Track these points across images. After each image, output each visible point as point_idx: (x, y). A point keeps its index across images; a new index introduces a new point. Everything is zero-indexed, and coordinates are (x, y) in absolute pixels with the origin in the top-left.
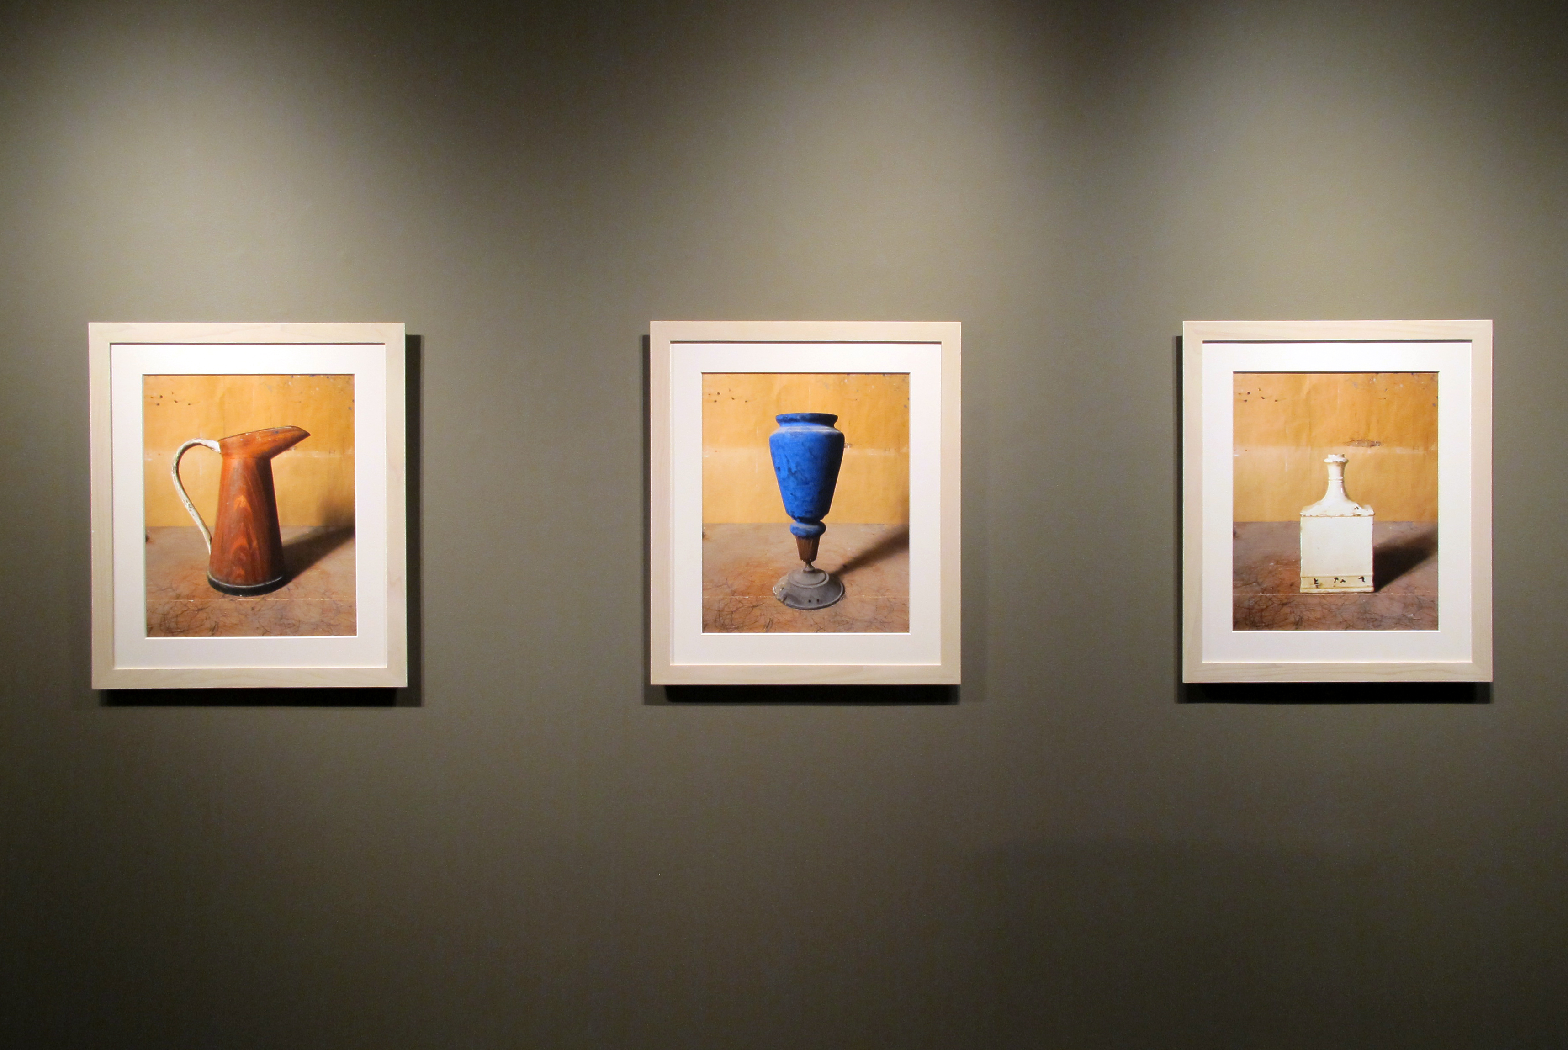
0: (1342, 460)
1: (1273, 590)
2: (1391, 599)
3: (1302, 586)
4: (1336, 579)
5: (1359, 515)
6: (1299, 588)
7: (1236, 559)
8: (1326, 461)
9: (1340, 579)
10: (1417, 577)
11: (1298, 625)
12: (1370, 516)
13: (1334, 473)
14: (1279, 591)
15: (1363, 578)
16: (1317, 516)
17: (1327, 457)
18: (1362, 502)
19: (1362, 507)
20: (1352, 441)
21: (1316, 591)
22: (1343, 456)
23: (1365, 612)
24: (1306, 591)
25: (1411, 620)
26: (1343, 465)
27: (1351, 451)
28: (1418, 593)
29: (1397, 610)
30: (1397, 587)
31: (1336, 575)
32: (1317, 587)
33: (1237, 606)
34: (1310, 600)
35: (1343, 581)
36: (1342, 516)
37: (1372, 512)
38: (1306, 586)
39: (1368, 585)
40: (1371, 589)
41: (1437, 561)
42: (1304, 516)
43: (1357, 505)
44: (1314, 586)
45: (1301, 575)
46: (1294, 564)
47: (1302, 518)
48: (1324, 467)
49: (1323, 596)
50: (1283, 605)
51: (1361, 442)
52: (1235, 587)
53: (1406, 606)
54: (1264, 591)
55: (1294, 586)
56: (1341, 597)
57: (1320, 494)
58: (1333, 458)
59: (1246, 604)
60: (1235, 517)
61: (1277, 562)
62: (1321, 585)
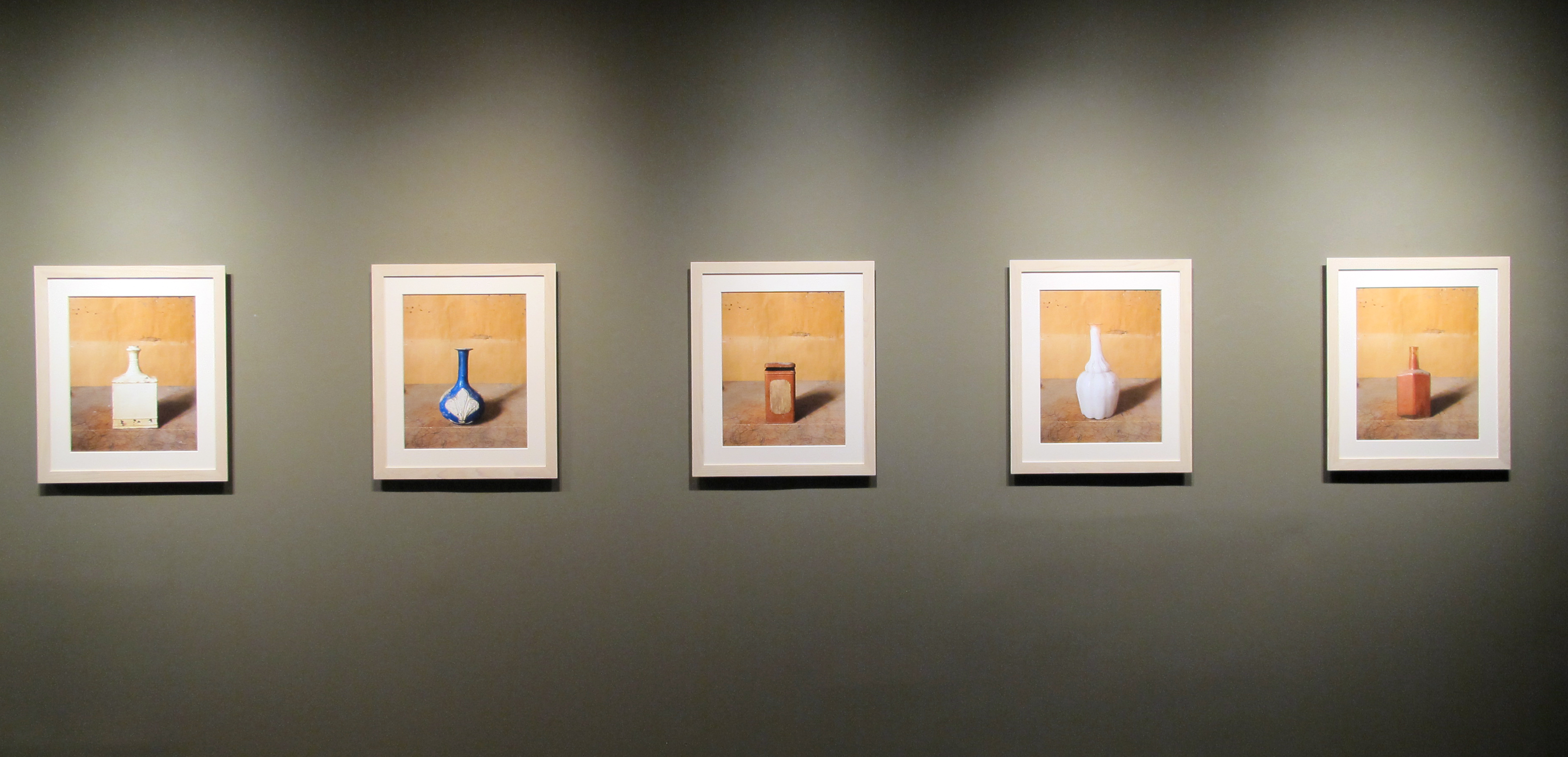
0: (138, 349)
1: (96, 427)
2: (169, 432)
3: (114, 425)
4: (135, 420)
5: (148, 382)
6: (111, 426)
7: (73, 408)
8: (128, 350)
9: (137, 421)
10: (183, 419)
11: (111, 448)
12: (155, 382)
13: (133, 357)
14: (99, 428)
15: (151, 420)
16: (122, 383)
17: (128, 348)
18: (150, 374)
19: (151, 377)
20: (143, 338)
21: (122, 428)
22: (138, 347)
23: (153, 440)
24: (116, 428)
25: (181, 445)
26: (138, 352)
27: (143, 344)
28: (184, 428)
29: (172, 438)
30: (172, 425)
31: (135, 418)
32: (123, 426)
33: (74, 437)
34: (119, 433)
35: (139, 422)
36: (138, 383)
37: (156, 380)
38: (116, 425)
39: (155, 424)
40: (157, 426)
41: (196, 409)
42: (115, 383)
43: (147, 376)
44: (121, 425)
45: (113, 418)
46: (109, 411)
47: (113, 384)
48: (126, 354)
49: (127, 431)
50: (102, 436)
51: (149, 338)
52: (72, 425)
53: (178, 436)
54: (90, 428)
55: (109, 425)
56: (137, 431)
57: (124, 370)
58: (132, 348)
59: (79, 436)
60: (71, 384)
61: (98, 411)
62: (125, 424)
